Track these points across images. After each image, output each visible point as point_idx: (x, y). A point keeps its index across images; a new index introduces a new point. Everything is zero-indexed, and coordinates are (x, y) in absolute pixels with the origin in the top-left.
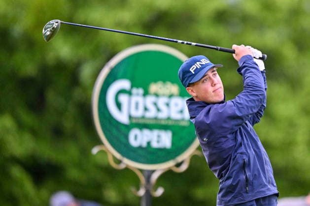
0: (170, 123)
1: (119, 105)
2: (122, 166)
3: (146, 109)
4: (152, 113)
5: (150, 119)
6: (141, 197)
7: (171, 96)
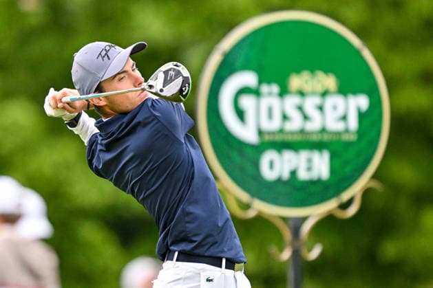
0: (326, 137)
1: (240, 114)
2: (251, 214)
3: (285, 117)
4: (295, 124)
5: (292, 133)
6: (285, 263)
7: (325, 94)
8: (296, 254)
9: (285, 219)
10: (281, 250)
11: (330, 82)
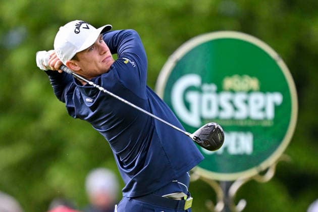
0: (250, 124)
2: (195, 177)
3: (220, 108)
4: (228, 113)
5: (225, 120)
7: (250, 92)
8: (226, 207)
9: (218, 182)
10: (215, 204)
11: (254, 83)
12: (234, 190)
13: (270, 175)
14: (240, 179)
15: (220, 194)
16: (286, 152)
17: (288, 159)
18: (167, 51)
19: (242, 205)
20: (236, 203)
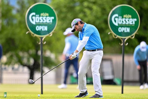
2: (117, 37)
6: (122, 46)
8: (124, 44)
9: (122, 39)
10: (121, 43)
12: (125, 40)
13: (134, 37)
14: (127, 38)
15: (122, 41)
16: (137, 32)
17: (138, 34)
18: (111, 8)
19: (127, 44)
20: (126, 43)
